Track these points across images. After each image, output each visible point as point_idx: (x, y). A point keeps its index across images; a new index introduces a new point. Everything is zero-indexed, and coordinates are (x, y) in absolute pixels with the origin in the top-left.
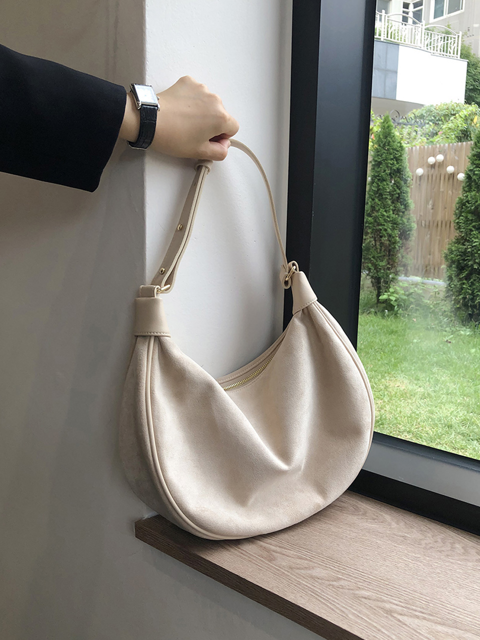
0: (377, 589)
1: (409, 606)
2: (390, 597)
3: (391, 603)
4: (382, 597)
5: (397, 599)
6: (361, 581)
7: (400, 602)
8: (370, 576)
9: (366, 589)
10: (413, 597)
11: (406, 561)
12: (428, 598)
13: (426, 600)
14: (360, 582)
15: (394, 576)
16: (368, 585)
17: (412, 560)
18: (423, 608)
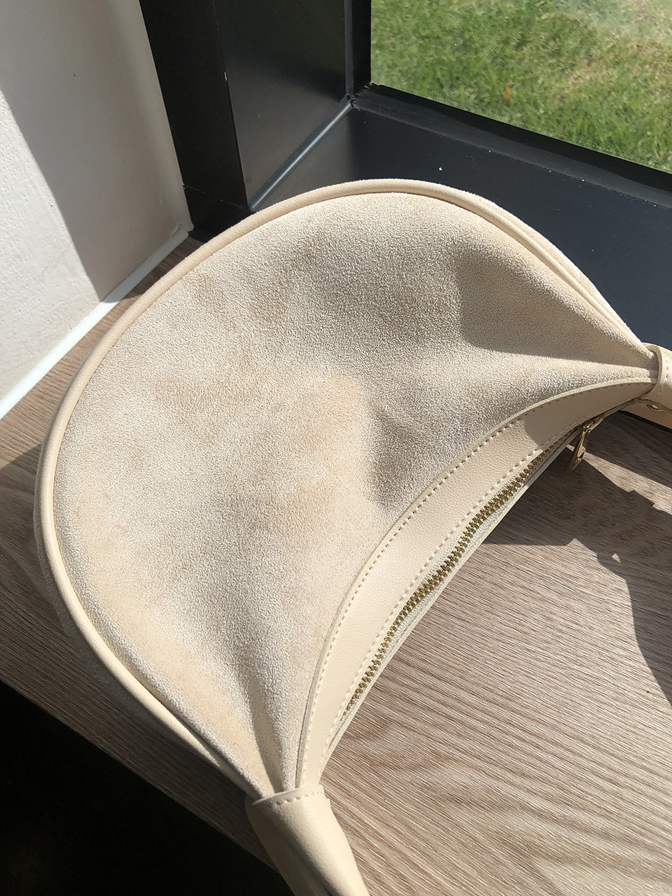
0: (485, 750)
1: (571, 813)
2: (518, 780)
3: (525, 808)
4: (501, 785)
5: (536, 786)
6: (442, 720)
7: (548, 798)
8: (463, 694)
9: (458, 754)
10: (578, 765)
11: (544, 600)
12: (614, 763)
13: (611, 774)
14: (435, 725)
15: (521, 678)
16: (459, 735)
17: (561, 594)
18: (607, 815)
